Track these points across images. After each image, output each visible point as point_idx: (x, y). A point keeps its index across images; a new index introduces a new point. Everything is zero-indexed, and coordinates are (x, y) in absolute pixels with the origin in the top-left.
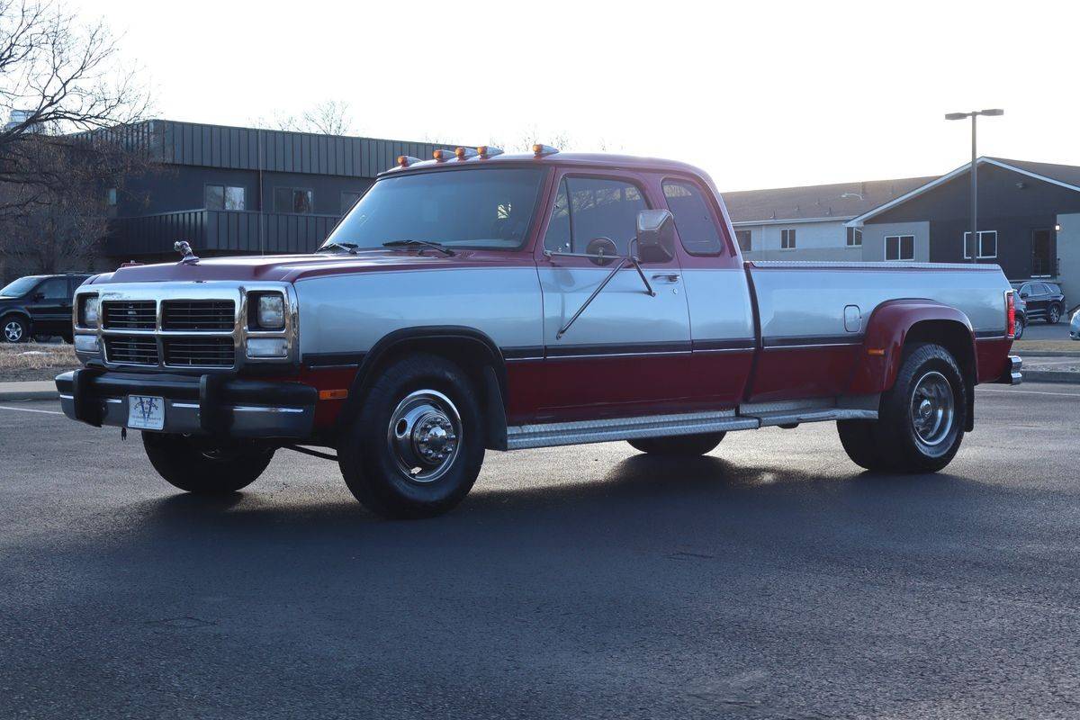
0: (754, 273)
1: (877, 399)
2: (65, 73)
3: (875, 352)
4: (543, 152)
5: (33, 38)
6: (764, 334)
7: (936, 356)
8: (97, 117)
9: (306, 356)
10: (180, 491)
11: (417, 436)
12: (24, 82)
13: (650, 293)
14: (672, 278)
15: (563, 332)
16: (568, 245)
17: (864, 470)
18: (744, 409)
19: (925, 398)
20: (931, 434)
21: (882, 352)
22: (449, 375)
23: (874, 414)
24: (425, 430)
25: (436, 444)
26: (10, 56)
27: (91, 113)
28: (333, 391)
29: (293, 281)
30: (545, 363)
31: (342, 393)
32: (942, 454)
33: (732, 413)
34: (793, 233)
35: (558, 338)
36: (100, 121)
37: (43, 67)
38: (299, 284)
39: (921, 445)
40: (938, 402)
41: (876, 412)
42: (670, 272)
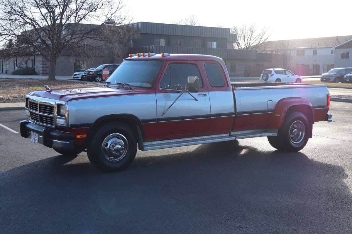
0: (235, 92)
1: (277, 130)
2: (112, 11)
3: (277, 115)
4: (164, 56)
5: (103, 3)
6: (238, 111)
7: (299, 116)
8: (119, 23)
9: (71, 125)
10: (61, 154)
11: (111, 148)
12: (102, 14)
13: (196, 100)
14: (205, 95)
15: (164, 114)
16: (168, 86)
17: (276, 149)
18: (232, 133)
19: (295, 128)
20: (296, 140)
21: (279, 115)
22: (123, 128)
23: (276, 134)
24: (113, 146)
25: (118, 150)
26: (97, 8)
27: (117, 22)
28: (81, 135)
29: (67, 102)
30: (157, 124)
31: (84, 136)
32: (300, 146)
33: (228, 135)
34: (316, 51)
35: (162, 116)
36: (119, 24)
37: (107, 10)
38: (69, 102)
39: (293, 143)
40: (300, 130)
41: (277, 134)
42: (204, 93)
